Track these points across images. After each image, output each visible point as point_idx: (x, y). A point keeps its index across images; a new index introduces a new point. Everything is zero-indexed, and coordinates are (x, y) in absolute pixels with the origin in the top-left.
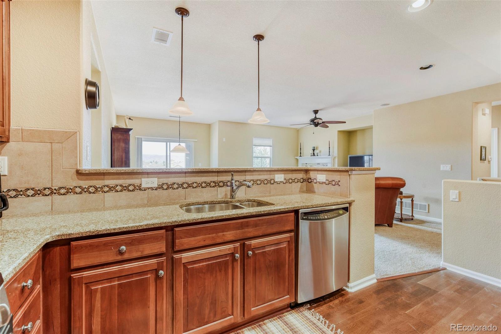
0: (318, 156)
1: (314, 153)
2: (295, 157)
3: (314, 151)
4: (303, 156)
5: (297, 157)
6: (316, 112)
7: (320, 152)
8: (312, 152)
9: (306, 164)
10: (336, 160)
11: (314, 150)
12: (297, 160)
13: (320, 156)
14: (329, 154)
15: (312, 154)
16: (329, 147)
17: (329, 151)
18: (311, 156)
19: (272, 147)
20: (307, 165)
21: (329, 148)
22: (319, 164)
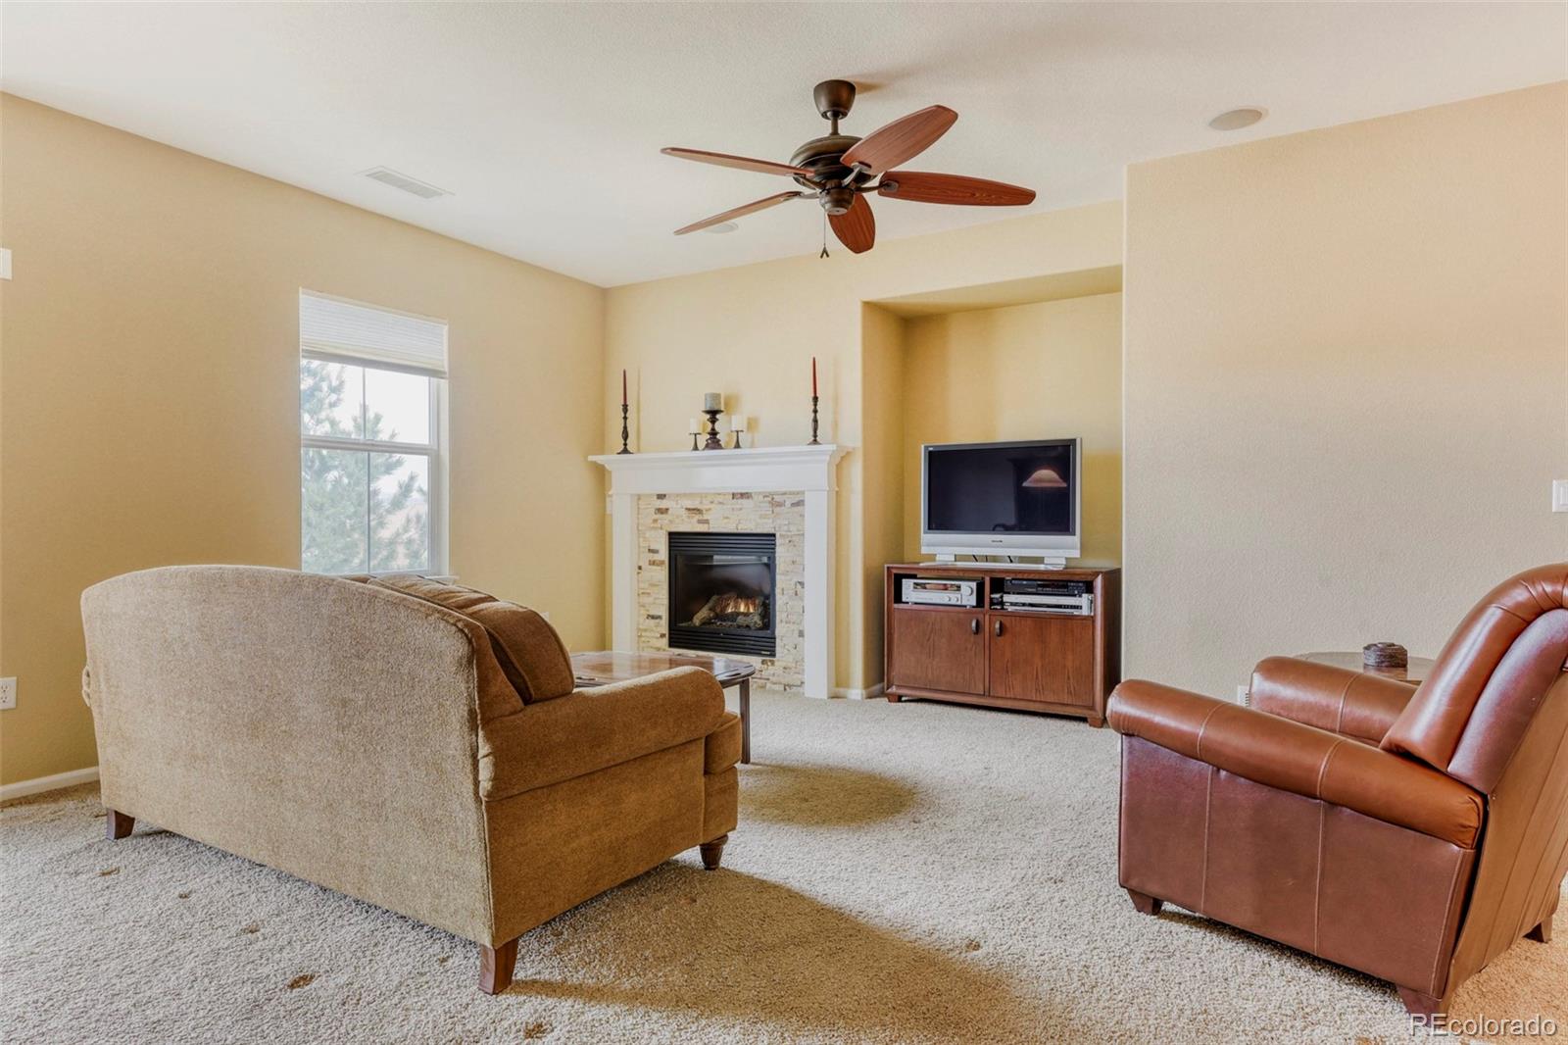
0: (737, 446)
1: (713, 433)
2: (591, 458)
3: (713, 421)
4: (639, 451)
5: (599, 459)
6: (838, 96)
7: (752, 424)
8: (698, 422)
9: (661, 497)
10: (856, 474)
11: (713, 414)
12: (601, 474)
13: (752, 446)
14: (815, 436)
15: (703, 440)
16: (813, 395)
17: (815, 421)
18: (696, 448)
19: (444, 384)
20: (663, 504)
21: (816, 399)
22: (743, 495)
